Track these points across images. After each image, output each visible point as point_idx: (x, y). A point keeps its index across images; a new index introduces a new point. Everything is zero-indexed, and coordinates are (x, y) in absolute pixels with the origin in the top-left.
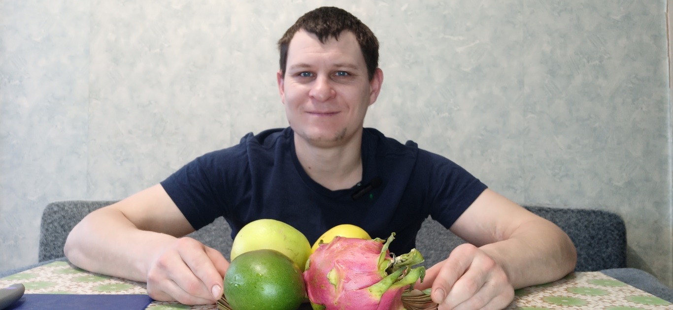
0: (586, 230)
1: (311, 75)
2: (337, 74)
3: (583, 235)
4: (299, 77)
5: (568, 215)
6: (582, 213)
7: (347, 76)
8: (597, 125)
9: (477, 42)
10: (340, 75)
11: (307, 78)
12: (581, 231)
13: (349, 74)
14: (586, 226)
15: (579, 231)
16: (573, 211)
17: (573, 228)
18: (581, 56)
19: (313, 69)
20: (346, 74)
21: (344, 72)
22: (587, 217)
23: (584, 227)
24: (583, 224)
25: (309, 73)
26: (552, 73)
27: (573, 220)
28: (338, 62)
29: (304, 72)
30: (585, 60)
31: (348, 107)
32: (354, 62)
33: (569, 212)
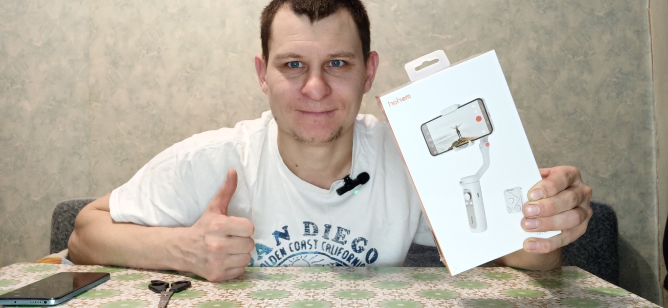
1: (301, 65)
4: (285, 68)
7: (342, 67)
8: (582, 119)
9: (466, 40)
13: (346, 63)
18: (566, 52)
19: (305, 60)
20: (342, 63)
21: (339, 61)
25: (297, 62)
26: (538, 69)
30: (570, 56)
31: (344, 106)
32: (351, 51)
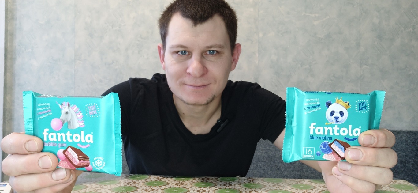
0: (414, 144)
1: (187, 53)
2: (208, 53)
3: (411, 149)
4: (177, 54)
5: (401, 135)
6: (410, 133)
7: (215, 54)
8: (411, 72)
9: (328, 17)
10: (210, 54)
11: (184, 57)
12: (410, 145)
13: (218, 52)
14: (413, 142)
15: (409, 145)
16: (404, 132)
17: (404, 143)
18: (400, 25)
19: (189, 50)
20: (215, 52)
21: (213, 51)
22: (414, 135)
23: (412, 143)
24: (411, 141)
25: (185, 51)
26: (380, 37)
27: (404, 138)
28: (209, 44)
29: (182, 51)
30: (402, 28)
31: (215, 81)
32: (222, 43)
33: (401, 132)
